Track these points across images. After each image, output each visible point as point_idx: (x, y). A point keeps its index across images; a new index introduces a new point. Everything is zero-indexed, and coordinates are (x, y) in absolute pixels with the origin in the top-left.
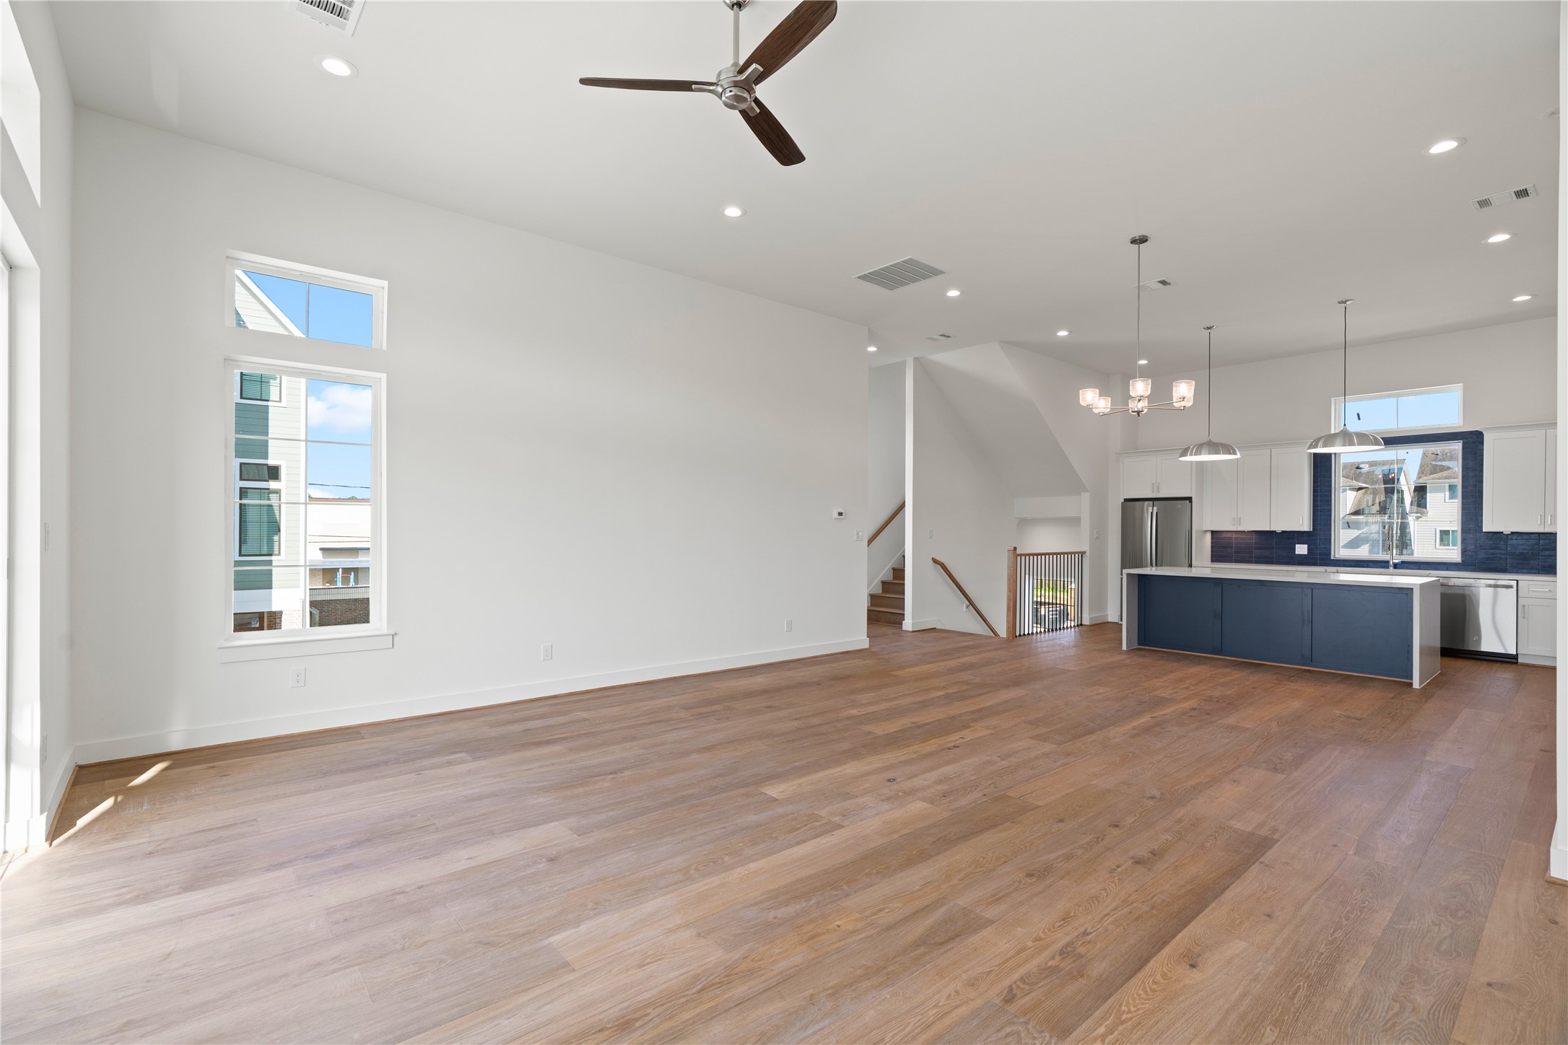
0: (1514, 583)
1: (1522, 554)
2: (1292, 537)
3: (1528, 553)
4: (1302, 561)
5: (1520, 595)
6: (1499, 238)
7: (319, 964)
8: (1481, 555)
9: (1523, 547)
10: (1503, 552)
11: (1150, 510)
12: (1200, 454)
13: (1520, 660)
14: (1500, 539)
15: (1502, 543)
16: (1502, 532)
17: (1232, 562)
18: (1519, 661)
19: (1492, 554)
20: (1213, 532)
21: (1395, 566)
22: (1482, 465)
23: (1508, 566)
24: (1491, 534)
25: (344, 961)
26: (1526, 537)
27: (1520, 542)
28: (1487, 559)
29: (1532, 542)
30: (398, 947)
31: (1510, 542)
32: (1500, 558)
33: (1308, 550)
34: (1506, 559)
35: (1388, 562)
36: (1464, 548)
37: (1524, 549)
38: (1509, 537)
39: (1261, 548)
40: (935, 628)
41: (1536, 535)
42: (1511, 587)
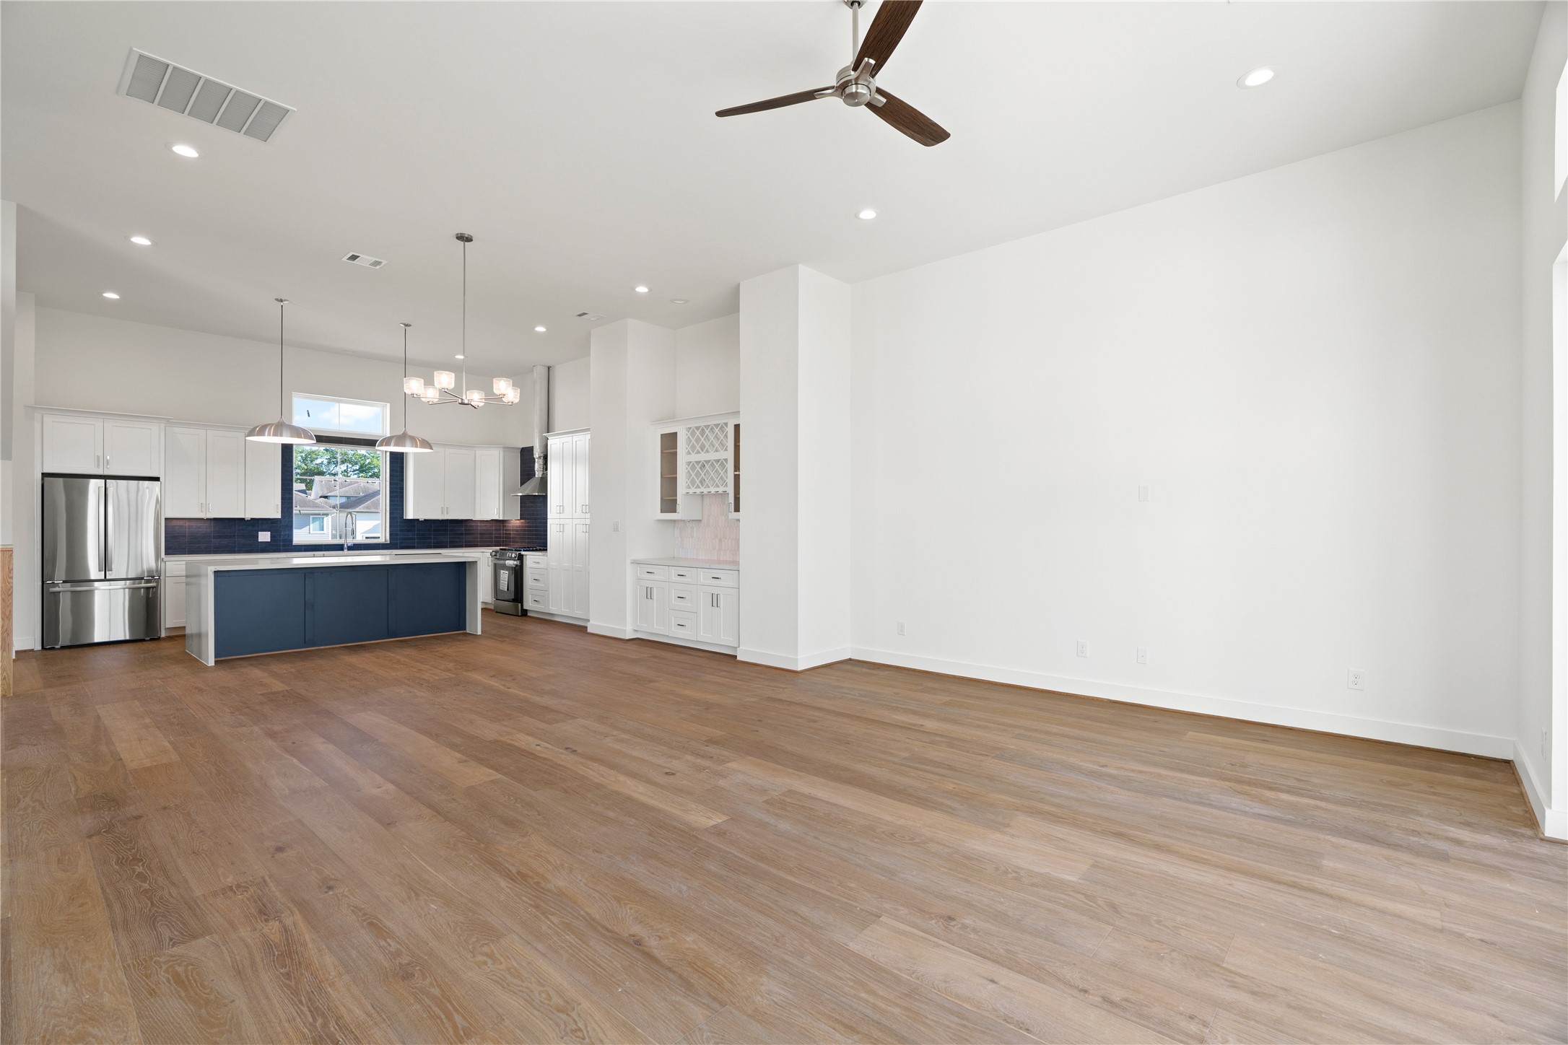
1: (423, 534)
2: (268, 525)
3: (426, 533)
4: (265, 548)
6: (540, 329)
7: (1253, 993)
10: (413, 533)
12: (281, 436)
17: (185, 554)
20: (167, 519)
21: (350, 548)
25: (1229, 979)
28: (404, 539)
30: (1175, 955)
32: (412, 538)
33: (271, 537)
34: (415, 539)
35: (343, 545)
36: (391, 532)
37: (424, 531)
39: (220, 537)
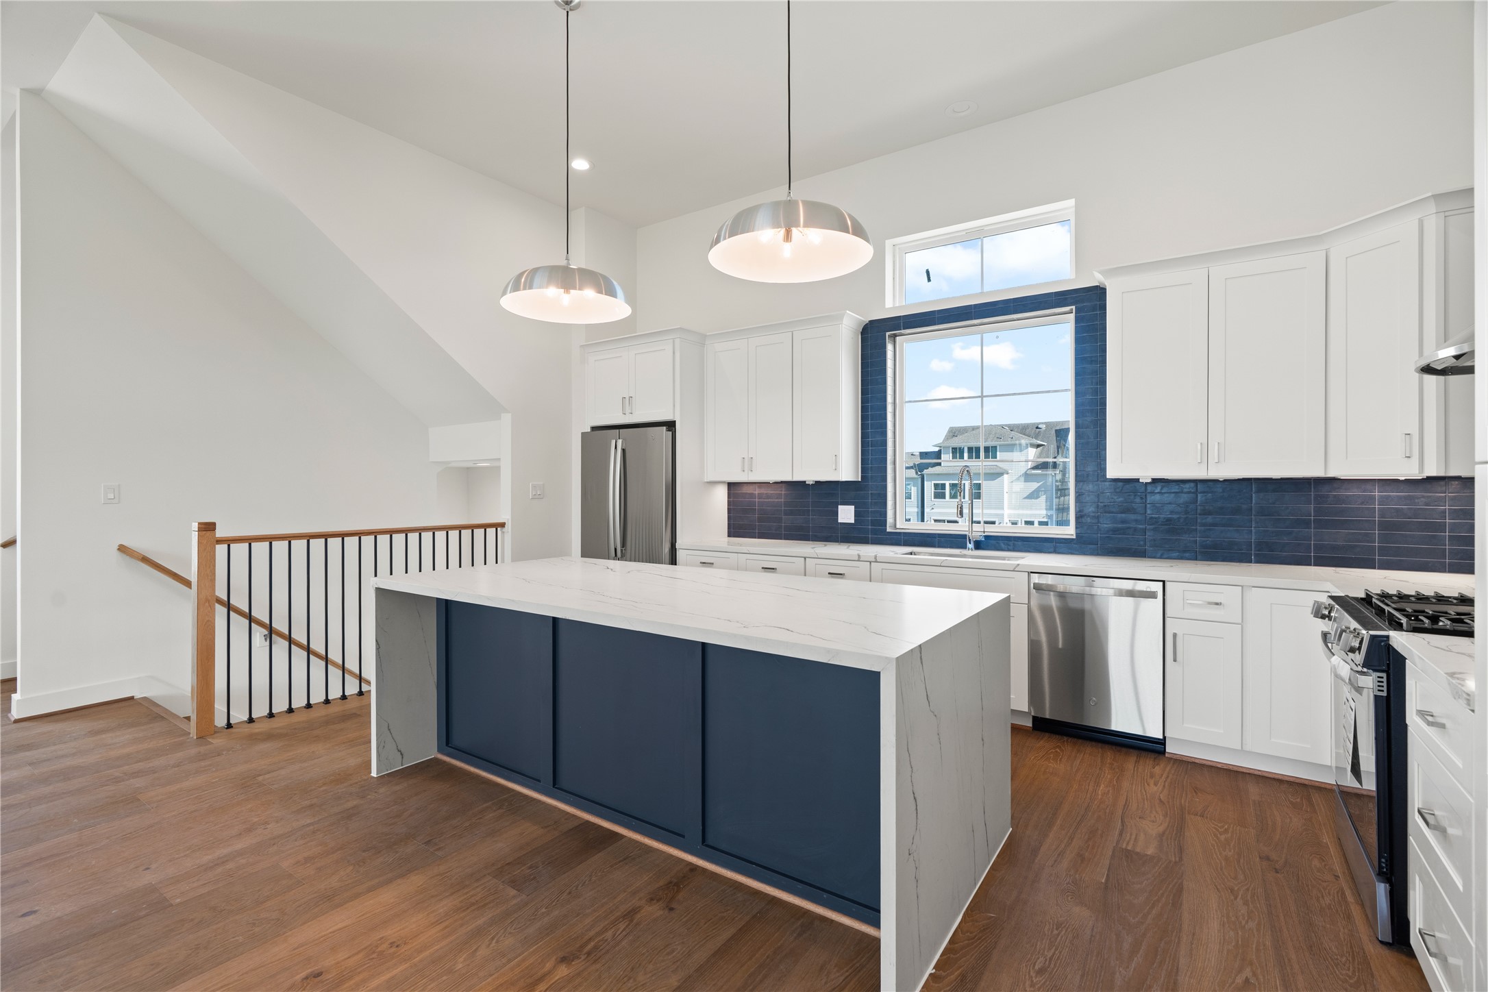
0: (1157, 587)
1: (1168, 521)
2: (831, 492)
3: (1179, 518)
4: (849, 535)
5: (1168, 613)
8: (1106, 525)
9: (1171, 507)
10: (1139, 517)
11: (615, 447)
13: (1170, 749)
14: (1135, 492)
15: (1138, 500)
16: (1137, 480)
17: (754, 537)
18: (1168, 750)
19: (1123, 522)
20: (731, 486)
22: (1104, 350)
23: (1148, 544)
24: (1120, 484)
26: (1175, 488)
27: (1168, 498)
28: (1115, 531)
29: (1184, 498)
31: (1150, 499)
32: (1135, 529)
33: (855, 515)
34: (1144, 531)
36: (1080, 511)
37: (1172, 512)
38: (1149, 488)
39: (793, 513)
40: (132, 698)
41: (1192, 485)
42: (1152, 595)
